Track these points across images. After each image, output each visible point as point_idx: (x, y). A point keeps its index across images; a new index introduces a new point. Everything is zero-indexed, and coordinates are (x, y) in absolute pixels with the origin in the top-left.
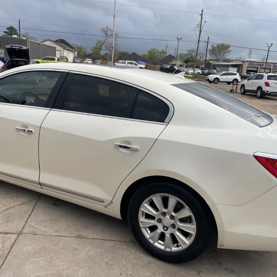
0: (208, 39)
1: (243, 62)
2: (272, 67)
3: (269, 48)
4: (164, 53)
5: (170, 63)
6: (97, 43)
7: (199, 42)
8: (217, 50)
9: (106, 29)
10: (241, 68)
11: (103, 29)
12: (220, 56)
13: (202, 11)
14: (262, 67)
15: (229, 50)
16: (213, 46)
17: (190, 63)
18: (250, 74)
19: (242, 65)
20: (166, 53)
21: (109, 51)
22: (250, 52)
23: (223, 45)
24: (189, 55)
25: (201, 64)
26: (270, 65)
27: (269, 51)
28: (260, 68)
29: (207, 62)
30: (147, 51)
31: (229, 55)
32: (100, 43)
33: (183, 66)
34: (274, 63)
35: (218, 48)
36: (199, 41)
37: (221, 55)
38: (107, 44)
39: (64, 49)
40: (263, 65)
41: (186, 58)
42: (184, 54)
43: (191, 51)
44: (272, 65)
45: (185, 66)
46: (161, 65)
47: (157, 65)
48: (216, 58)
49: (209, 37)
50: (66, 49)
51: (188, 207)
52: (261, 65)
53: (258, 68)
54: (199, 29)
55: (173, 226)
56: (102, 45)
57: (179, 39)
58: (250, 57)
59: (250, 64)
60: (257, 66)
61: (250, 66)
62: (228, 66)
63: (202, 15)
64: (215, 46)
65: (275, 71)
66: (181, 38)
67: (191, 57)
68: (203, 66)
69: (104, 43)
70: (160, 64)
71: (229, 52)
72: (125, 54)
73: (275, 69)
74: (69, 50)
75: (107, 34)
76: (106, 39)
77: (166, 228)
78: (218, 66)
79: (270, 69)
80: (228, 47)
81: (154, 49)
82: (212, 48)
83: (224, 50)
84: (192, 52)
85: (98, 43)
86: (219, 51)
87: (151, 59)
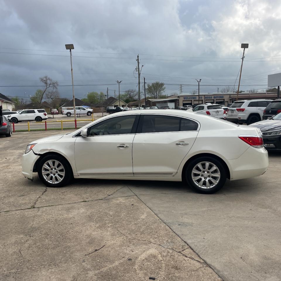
0: (144, 79)
1: (179, 97)
2: (203, 99)
3: (199, 83)
4: (106, 96)
5: (113, 105)
6: (37, 92)
7: (139, 84)
8: (153, 89)
9: (45, 79)
10: (178, 102)
11: (41, 79)
12: (156, 93)
13: (138, 56)
14: (195, 100)
15: (163, 87)
16: (149, 85)
17: (131, 103)
18: (186, 106)
19: (178, 100)
20: (108, 95)
21: (51, 99)
22: (181, 87)
23: (157, 84)
24: (127, 95)
25: (141, 103)
26: (202, 97)
27: (199, 85)
28: (194, 100)
29: (146, 100)
30: (86, 96)
31: (164, 91)
32: (40, 92)
33: (125, 106)
34: (204, 95)
35: (153, 87)
36: (139, 82)
37: (158, 92)
38: (48, 93)
39: (2, 102)
40: (195, 98)
41: (125, 99)
42: (123, 95)
43: (129, 91)
44: (203, 97)
45: (127, 106)
46: (105, 107)
47: (101, 108)
48: (153, 95)
49: (144, 78)
50: (5, 102)
51: (215, 165)
52: (194, 98)
53: (192, 101)
54: (138, 72)
55: (209, 176)
56: (43, 94)
57: (119, 83)
58: (182, 91)
59: (184, 98)
60: (191, 100)
61: (185, 100)
62: (166, 102)
63: (138, 60)
64: (151, 85)
65: (207, 101)
66: (121, 81)
67: (130, 97)
68: (144, 104)
69: (44, 92)
70: (103, 107)
71: (163, 89)
72: (65, 101)
73: (206, 100)
74: (7, 103)
75: (46, 83)
76: (46, 88)
77: (205, 178)
78: (157, 103)
79: (202, 100)
80: (162, 85)
81: (93, 93)
82: (148, 87)
83: (160, 88)
84: (130, 93)
85: (39, 92)
86: (154, 89)
87: (91, 103)
